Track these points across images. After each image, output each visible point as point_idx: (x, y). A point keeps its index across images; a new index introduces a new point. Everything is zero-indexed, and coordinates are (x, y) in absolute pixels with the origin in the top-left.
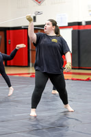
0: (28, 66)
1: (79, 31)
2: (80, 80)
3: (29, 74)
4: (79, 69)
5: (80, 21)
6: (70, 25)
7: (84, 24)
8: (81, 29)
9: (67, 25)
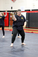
0: (9, 26)
1: (29, 13)
2: (29, 32)
3: (9, 29)
4: (29, 28)
5: (29, 9)
6: (26, 11)
7: (31, 10)
8: (30, 12)
9: (24, 11)
